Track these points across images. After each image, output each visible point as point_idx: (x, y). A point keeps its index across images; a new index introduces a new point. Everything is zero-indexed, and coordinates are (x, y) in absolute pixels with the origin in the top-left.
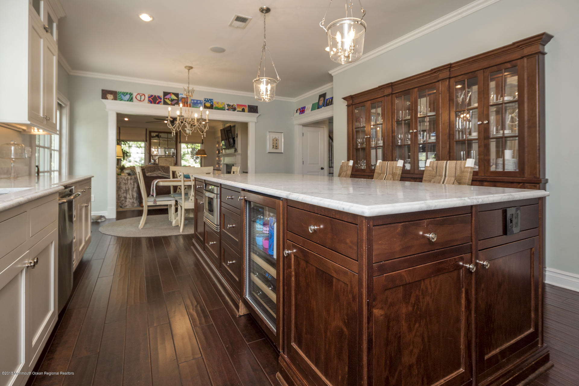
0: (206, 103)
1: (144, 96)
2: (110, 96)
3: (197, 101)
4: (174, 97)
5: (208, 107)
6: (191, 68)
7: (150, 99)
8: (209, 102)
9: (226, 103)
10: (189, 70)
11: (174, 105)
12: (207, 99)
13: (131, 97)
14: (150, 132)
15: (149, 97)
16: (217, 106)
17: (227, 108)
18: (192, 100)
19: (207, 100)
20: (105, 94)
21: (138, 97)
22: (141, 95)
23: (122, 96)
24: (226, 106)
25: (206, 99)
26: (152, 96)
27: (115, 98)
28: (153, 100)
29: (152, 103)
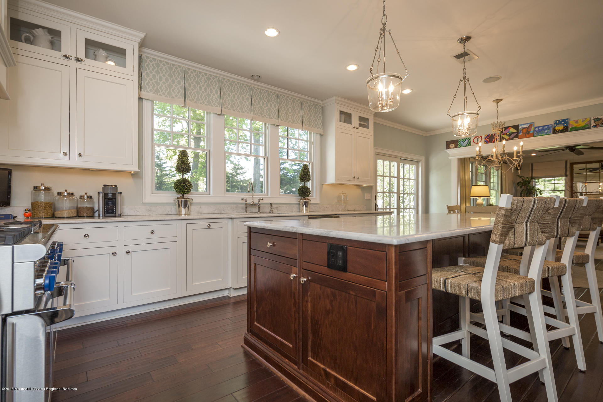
0: (556, 126)
1: (481, 137)
2: (452, 146)
3: (544, 126)
4: (512, 130)
5: (559, 131)
6: (500, 100)
7: (486, 139)
8: (562, 124)
9: (592, 118)
10: (497, 103)
11: (512, 139)
12: (559, 121)
13: (469, 141)
14: (572, 164)
15: (485, 138)
16: (575, 125)
17: (593, 124)
18: (536, 128)
19: (558, 123)
20: (448, 145)
21: (476, 140)
22: (478, 137)
23: (462, 142)
24: (593, 121)
25: (556, 121)
26: (489, 135)
27: (456, 147)
28: (489, 140)
29: (488, 143)
